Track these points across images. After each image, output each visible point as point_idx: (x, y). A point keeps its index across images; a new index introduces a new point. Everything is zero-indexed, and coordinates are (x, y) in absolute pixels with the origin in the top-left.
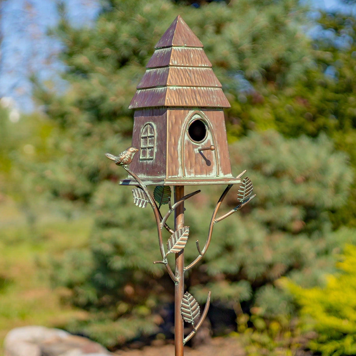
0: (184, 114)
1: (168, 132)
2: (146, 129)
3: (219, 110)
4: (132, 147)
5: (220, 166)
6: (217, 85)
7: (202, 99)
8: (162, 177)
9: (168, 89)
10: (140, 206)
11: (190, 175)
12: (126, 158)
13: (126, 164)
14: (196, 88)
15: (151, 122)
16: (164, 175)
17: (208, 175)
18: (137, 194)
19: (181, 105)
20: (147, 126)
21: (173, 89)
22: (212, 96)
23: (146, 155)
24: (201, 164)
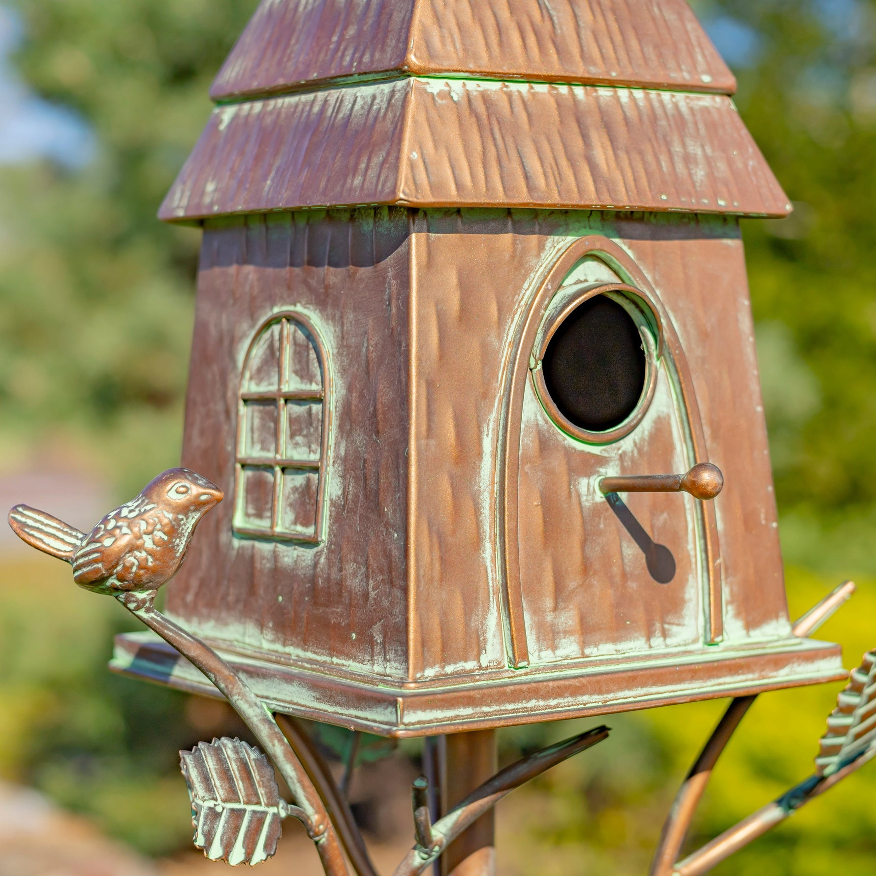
0: (513, 257)
1: (419, 373)
2: (271, 347)
3: (720, 230)
4: (177, 473)
5: (726, 578)
6: (706, 79)
7: (625, 163)
8: (378, 668)
9: (413, 98)
10: (237, 855)
11: (554, 648)
12: (139, 548)
13: (139, 585)
14: (587, 94)
15: (299, 308)
16: (391, 655)
17: (657, 641)
18: (216, 781)
19: (500, 198)
20: (276, 328)
21: (448, 95)
22: (684, 145)
23: (272, 510)
24: (616, 570)
